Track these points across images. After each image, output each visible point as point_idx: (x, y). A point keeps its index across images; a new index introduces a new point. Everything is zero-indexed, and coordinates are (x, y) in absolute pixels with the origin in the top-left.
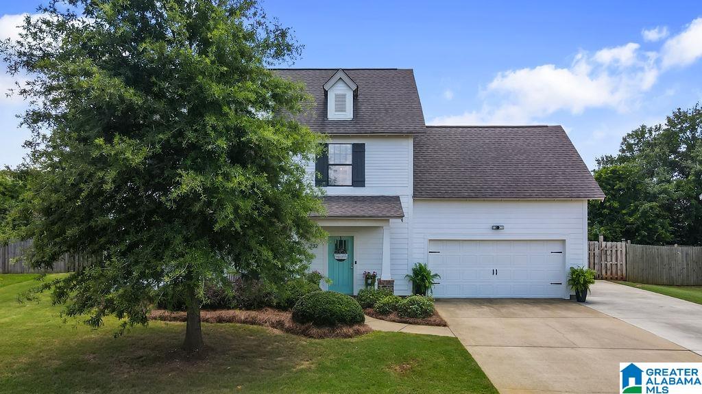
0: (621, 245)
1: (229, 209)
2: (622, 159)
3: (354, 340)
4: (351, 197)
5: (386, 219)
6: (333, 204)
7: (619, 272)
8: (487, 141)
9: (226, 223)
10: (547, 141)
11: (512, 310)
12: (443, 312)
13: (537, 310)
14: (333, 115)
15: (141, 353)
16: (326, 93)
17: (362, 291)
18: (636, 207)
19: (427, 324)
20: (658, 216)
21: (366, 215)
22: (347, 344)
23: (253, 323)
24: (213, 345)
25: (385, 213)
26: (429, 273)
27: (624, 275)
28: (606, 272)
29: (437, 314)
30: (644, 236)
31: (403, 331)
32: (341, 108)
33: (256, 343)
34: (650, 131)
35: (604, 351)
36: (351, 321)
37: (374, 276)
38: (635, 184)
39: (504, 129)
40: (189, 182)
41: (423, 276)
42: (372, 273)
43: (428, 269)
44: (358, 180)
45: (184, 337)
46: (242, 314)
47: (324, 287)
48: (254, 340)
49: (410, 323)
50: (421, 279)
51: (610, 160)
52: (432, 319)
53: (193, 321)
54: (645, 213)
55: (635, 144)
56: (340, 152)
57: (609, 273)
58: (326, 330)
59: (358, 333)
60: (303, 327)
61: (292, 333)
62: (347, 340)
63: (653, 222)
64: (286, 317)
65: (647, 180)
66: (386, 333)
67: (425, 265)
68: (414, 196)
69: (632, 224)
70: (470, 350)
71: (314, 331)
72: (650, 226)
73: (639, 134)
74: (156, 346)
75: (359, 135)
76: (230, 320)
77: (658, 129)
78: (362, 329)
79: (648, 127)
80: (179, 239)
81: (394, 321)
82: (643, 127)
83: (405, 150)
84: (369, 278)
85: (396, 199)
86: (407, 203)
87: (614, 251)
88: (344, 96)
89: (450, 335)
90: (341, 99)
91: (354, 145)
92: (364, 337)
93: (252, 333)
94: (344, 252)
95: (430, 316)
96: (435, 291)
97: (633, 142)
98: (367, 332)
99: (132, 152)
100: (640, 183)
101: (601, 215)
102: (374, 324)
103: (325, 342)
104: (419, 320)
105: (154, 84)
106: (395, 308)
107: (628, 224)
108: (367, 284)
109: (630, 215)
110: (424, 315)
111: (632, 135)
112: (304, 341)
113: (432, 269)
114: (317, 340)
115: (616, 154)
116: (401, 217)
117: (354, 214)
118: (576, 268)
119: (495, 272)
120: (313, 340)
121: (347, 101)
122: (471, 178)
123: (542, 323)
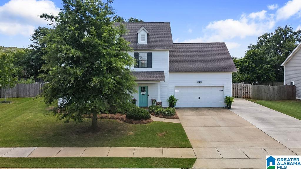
0: (249, 85)
1: (107, 88)
2: (258, 46)
3: (147, 125)
4: (147, 72)
5: (159, 81)
6: (140, 75)
7: (248, 95)
8: (197, 49)
9: (105, 92)
10: (219, 49)
11: (203, 112)
12: (179, 113)
13: (212, 112)
14: (140, 42)
15: (77, 130)
16: (138, 34)
17: (150, 106)
18: (262, 67)
19: (172, 118)
20: (270, 70)
21: (152, 80)
22: (144, 126)
23: (113, 119)
24: (101, 127)
25: (158, 79)
26: (175, 99)
27: (250, 97)
28: (244, 95)
29: (176, 115)
30: (265, 78)
31: (164, 121)
32: (143, 39)
33: (114, 126)
34: (269, 35)
35: (228, 127)
36: (146, 118)
37: (155, 100)
38: (261, 58)
39: (204, 44)
40: (95, 80)
41: (173, 100)
42: (154, 99)
43: (175, 97)
44: (149, 65)
45: (92, 124)
46: (110, 116)
47: (137, 104)
48: (114, 125)
49: (166, 118)
50: (172, 101)
51: (253, 46)
52: (174, 117)
53: (95, 119)
54: (265, 70)
55: (263, 40)
56: (143, 55)
57: (245, 96)
58: (137, 121)
59: (148, 122)
60: (130, 120)
61: (126, 122)
62: (145, 125)
63: (268, 73)
64: (124, 116)
65: (267, 56)
66: (157, 122)
67: (174, 96)
68: (170, 71)
69: (260, 73)
70: (184, 128)
71: (134, 122)
72: (267, 74)
73: (265, 36)
74: (82, 127)
75: (149, 49)
76: (105, 118)
77: (272, 34)
78: (150, 121)
79: (268, 33)
80: (92, 96)
81: (161, 117)
82: (266, 33)
83: (166, 54)
84: (154, 101)
85: (163, 72)
86: (167, 74)
87: (246, 88)
88: (144, 35)
89: (179, 123)
90: (143, 36)
91: (147, 53)
92: (150, 124)
93: (113, 122)
94: (145, 91)
95: (173, 115)
96: (177, 105)
97: (262, 39)
98: (151, 122)
99: (79, 72)
100: (263, 57)
101: (249, 70)
102: (154, 119)
103: (137, 125)
104: (170, 117)
105: (85, 49)
106: (161, 113)
107: (259, 74)
108: (153, 103)
109: (259, 70)
110: (171, 115)
111: (262, 37)
112: (130, 125)
113: (176, 97)
114: (134, 125)
115: (256, 44)
116: (164, 80)
117: (148, 79)
118: (227, 96)
119: (199, 98)
120: (133, 125)
121: (145, 37)
122: (190, 64)
123: (212, 118)
